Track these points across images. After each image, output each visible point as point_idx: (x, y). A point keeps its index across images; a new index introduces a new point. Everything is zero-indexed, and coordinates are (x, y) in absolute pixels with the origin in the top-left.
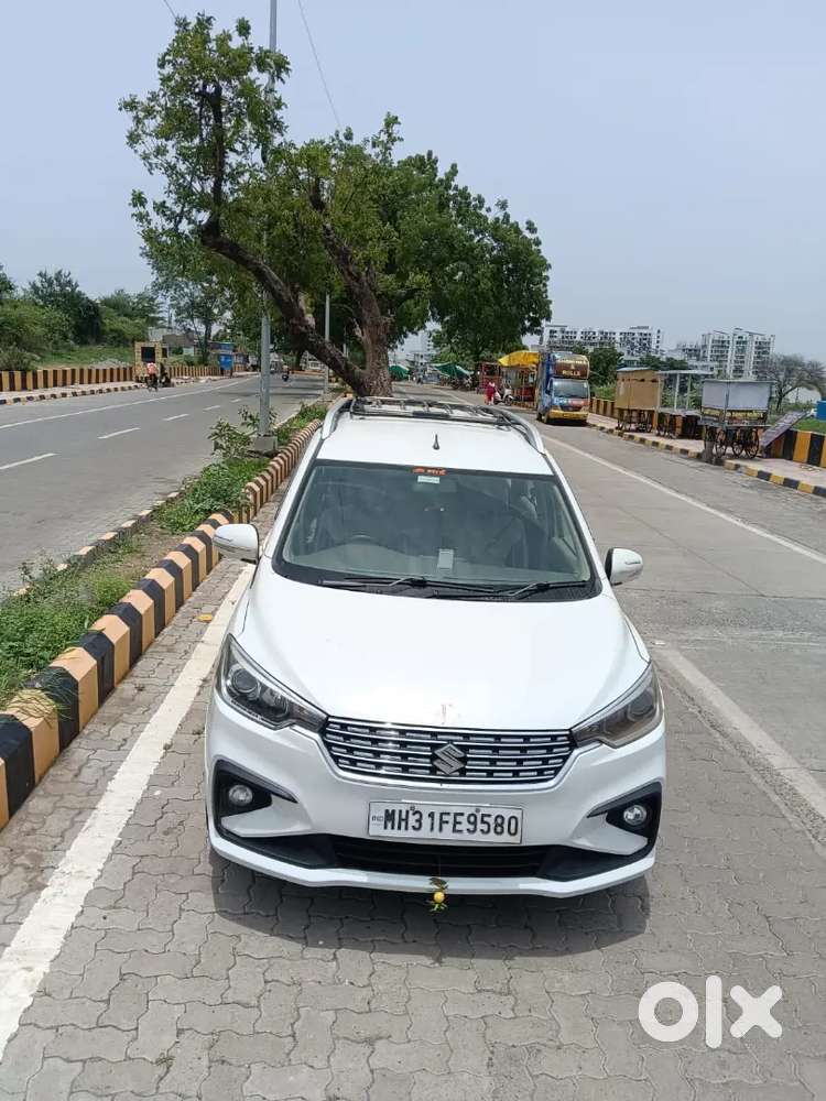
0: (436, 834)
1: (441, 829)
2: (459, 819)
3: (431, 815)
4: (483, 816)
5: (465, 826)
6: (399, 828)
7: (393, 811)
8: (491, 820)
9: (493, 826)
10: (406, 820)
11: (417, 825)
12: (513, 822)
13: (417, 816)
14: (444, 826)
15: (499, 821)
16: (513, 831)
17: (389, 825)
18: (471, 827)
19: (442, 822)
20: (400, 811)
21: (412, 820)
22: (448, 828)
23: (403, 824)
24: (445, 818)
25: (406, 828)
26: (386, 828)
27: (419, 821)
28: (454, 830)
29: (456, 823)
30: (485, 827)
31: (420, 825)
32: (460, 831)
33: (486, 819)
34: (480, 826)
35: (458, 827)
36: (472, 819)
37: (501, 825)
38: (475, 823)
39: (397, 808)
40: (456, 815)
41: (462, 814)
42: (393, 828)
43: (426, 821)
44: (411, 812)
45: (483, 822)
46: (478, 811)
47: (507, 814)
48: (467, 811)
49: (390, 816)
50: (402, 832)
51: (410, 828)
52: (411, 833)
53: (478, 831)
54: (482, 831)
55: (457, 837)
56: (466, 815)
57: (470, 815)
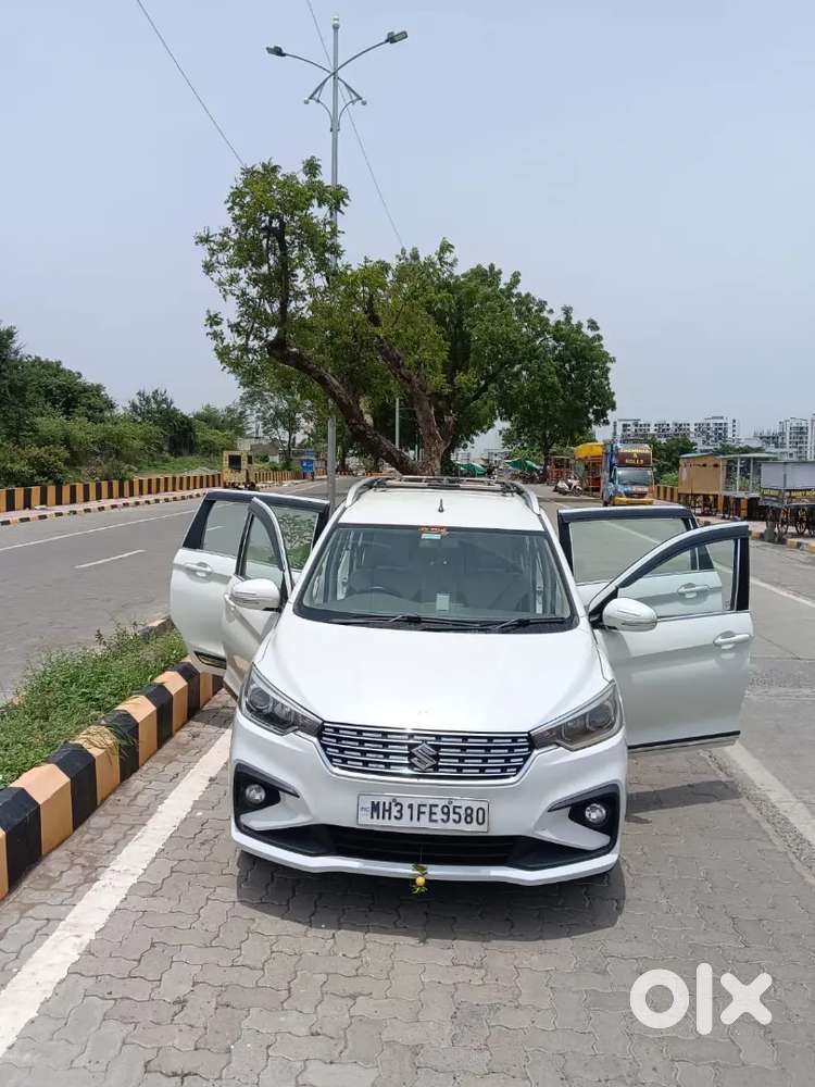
0: (415, 823)
1: (418, 819)
2: (434, 809)
3: (411, 806)
4: (455, 807)
5: (439, 816)
6: (383, 817)
7: (378, 803)
8: (462, 812)
9: (463, 817)
10: (390, 810)
11: (398, 815)
12: (481, 812)
13: (399, 807)
14: (421, 816)
15: (469, 811)
16: (481, 821)
17: (375, 815)
18: (445, 818)
19: (419, 813)
20: (384, 803)
21: (395, 810)
22: (425, 818)
23: (387, 814)
24: (423, 809)
25: (390, 818)
26: (372, 817)
27: (400, 811)
28: (431, 820)
29: (431, 813)
30: (457, 817)
31: (402, 815)
32: (435, 821)
33: (457, 810)
34: (452, 816)
35: (434, 817)
36: (446, 810)
37: (471, 815)
38: (448, 814)
39: (381, 800)
40: (431, 806)
41: (437, 806)
42: (378, 817)
43: (406, 812)
44: (393, 804)
45: (454, 813)
46: (451, 803)
47: (475, 806)
48: (441, 803)
49: (375, 807)
50: (386, 822)
51: (392, 817)
52: (393, 822)
53: (451, 821)
54: (454, 821)
55: (432, 826)
56: (440, 807)
57: (444, 807)
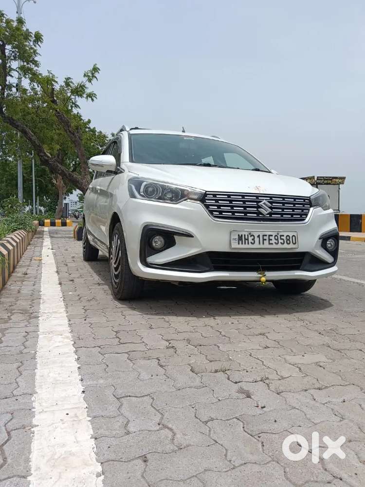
0: (261, 246)
1: (263, 243)
2: (271, 238)
3: (259, 236)
4: (281, 236)
5: (273, 241)
6: (245, 243)
7: (242, 235)
8: (284, 238)
9: (285, 241)
10: (248, 239)
11: (253, 242)
12: (294, 238)
13: (252, 237)
14: (265, 241)
15: (288, 238)
16: (294, 242)
17: (240, 242)
18: (277, 242)
19: (264, 240)
20: (245, 235)
21: (250, 239)
22: (266, 242)
23: (247, 241)
24: (265, 238)
25: (248, 243)
26: (239, 244)
27: (253, 239)
28: (269, 244)
29: (270, 240)
30: (282, 241)
31: (254, 242)
32: (272, 244)
33: (282, 237)
34: (280, 241)
35: (271, 242)
36: (276, 238)
37: (289, 240)
38: (277, 240)
39: (243, 233)
40: (269, 236)
41: (272, 236)
42: (242, 243)
43: (257, 239)
44: (249, 236)
45: (281, 239)
46: (278, 234)
47: (291, 234)
48: (274, 234)
49: (240, 238)
50: (246, 246)
51: (250, 243)
52: (250, 246)
53: (280, 243)
54: (281, 243)
55: (271, 246)
56: (274, 236)
57: (275, 236)
